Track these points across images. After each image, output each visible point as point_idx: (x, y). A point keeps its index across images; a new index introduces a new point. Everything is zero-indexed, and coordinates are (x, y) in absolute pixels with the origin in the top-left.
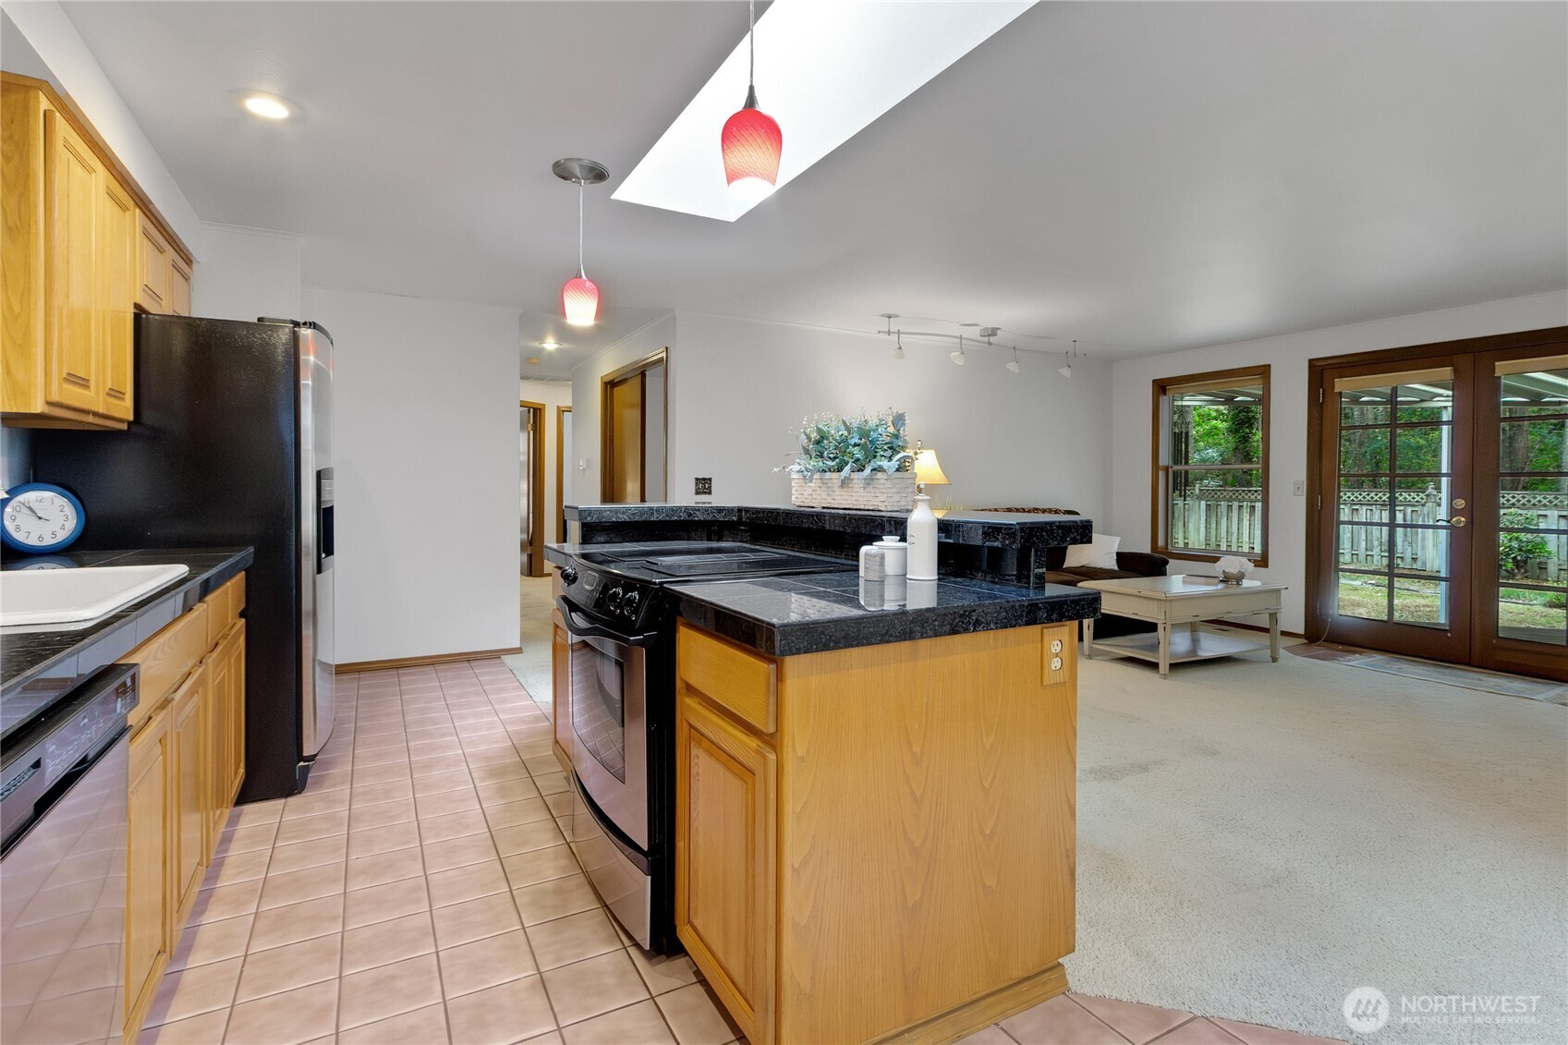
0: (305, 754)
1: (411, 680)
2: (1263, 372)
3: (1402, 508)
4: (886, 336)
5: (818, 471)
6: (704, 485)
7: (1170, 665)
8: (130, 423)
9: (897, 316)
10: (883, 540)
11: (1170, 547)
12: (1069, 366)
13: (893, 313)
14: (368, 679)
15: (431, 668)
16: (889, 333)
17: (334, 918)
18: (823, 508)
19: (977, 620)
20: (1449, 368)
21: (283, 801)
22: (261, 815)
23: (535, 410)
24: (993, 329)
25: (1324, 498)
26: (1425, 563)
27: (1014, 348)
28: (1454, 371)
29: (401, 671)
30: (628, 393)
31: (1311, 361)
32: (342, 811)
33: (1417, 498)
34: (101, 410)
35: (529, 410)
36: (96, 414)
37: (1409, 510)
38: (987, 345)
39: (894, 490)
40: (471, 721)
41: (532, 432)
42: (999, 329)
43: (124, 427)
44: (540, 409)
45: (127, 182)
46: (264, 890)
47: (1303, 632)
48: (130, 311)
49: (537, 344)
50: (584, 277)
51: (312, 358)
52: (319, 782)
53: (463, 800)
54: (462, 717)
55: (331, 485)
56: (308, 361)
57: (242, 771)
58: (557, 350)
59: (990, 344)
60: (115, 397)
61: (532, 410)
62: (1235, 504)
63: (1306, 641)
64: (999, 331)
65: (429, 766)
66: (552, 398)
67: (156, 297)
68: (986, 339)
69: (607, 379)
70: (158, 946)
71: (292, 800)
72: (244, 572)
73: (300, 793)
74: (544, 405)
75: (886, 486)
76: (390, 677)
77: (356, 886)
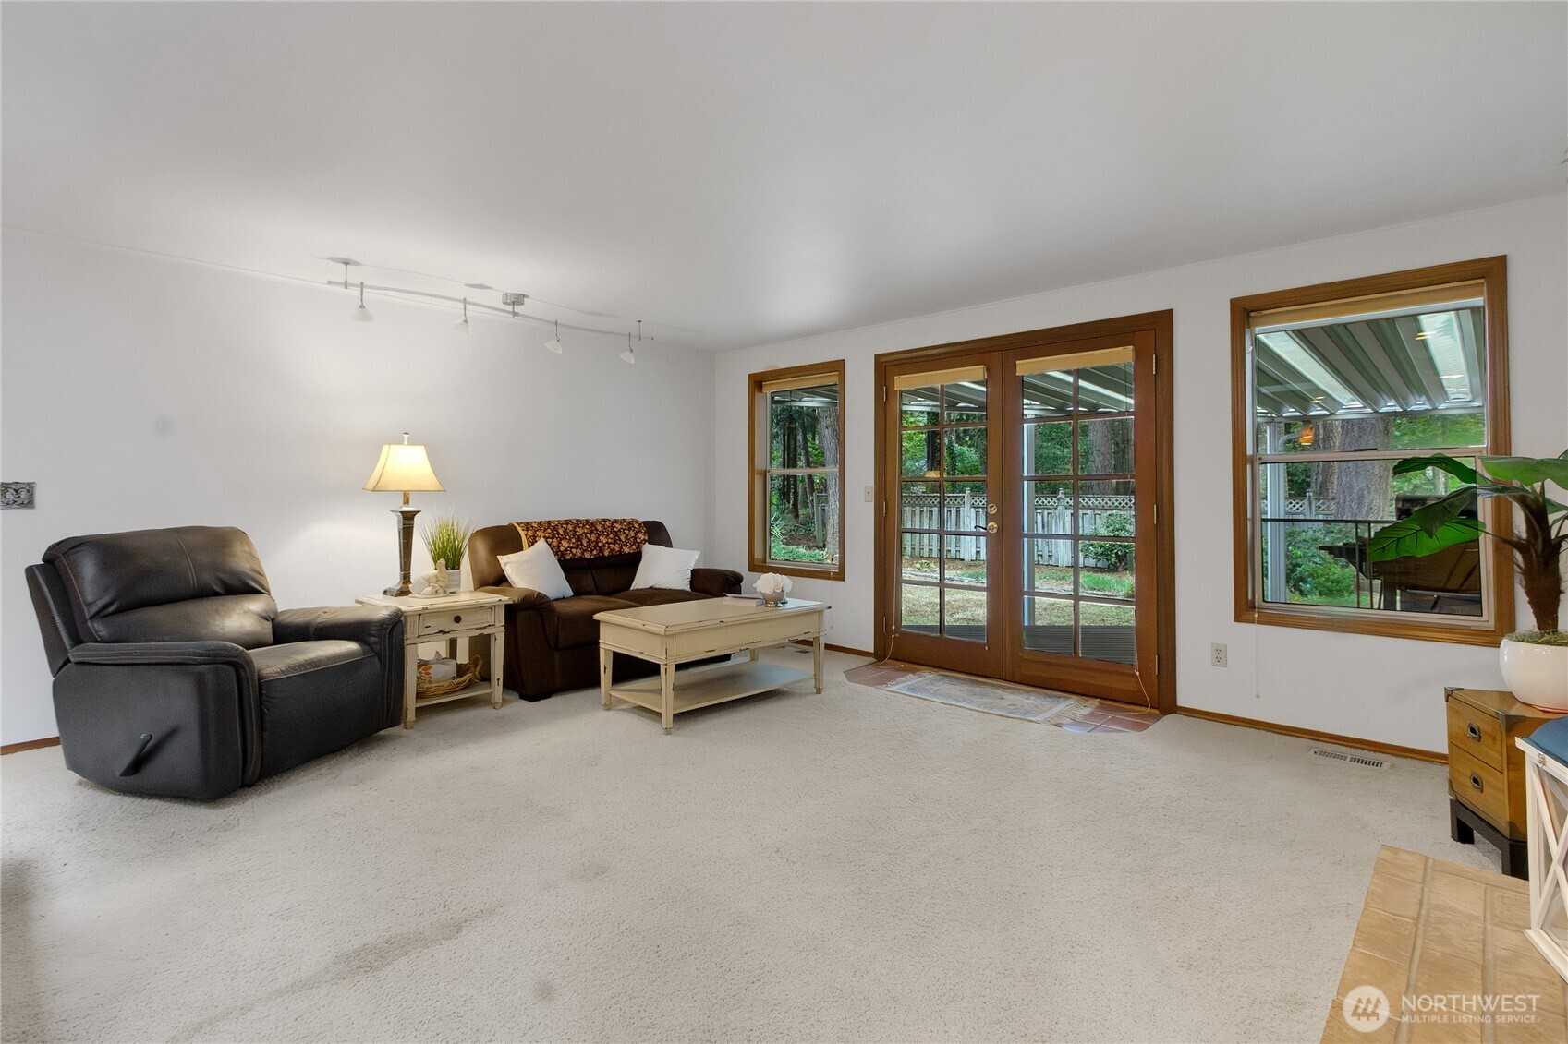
2: (838, 366)
3: (1040, 511)
4: (342, 289)
7: (674, 715)
9: (357, 264)
11: (768, 560)
12: (632, 350)
13: (353, 259)
16: (346, 285)
20: (982, 366)
24: (518, 295)
25: (889, 504)
26: (1057, 560)
27: (556, 323)
28: (987, 370)
31: (877, 357)
33: (1052, 502)
37: (1046, 512)
38: (511, 316)
42: (528, 297)
47: (872, 650)
59: (515, 314)
62: (918, 509)
63: (874, 660)
64: (525, 300)
68: (509, 308)
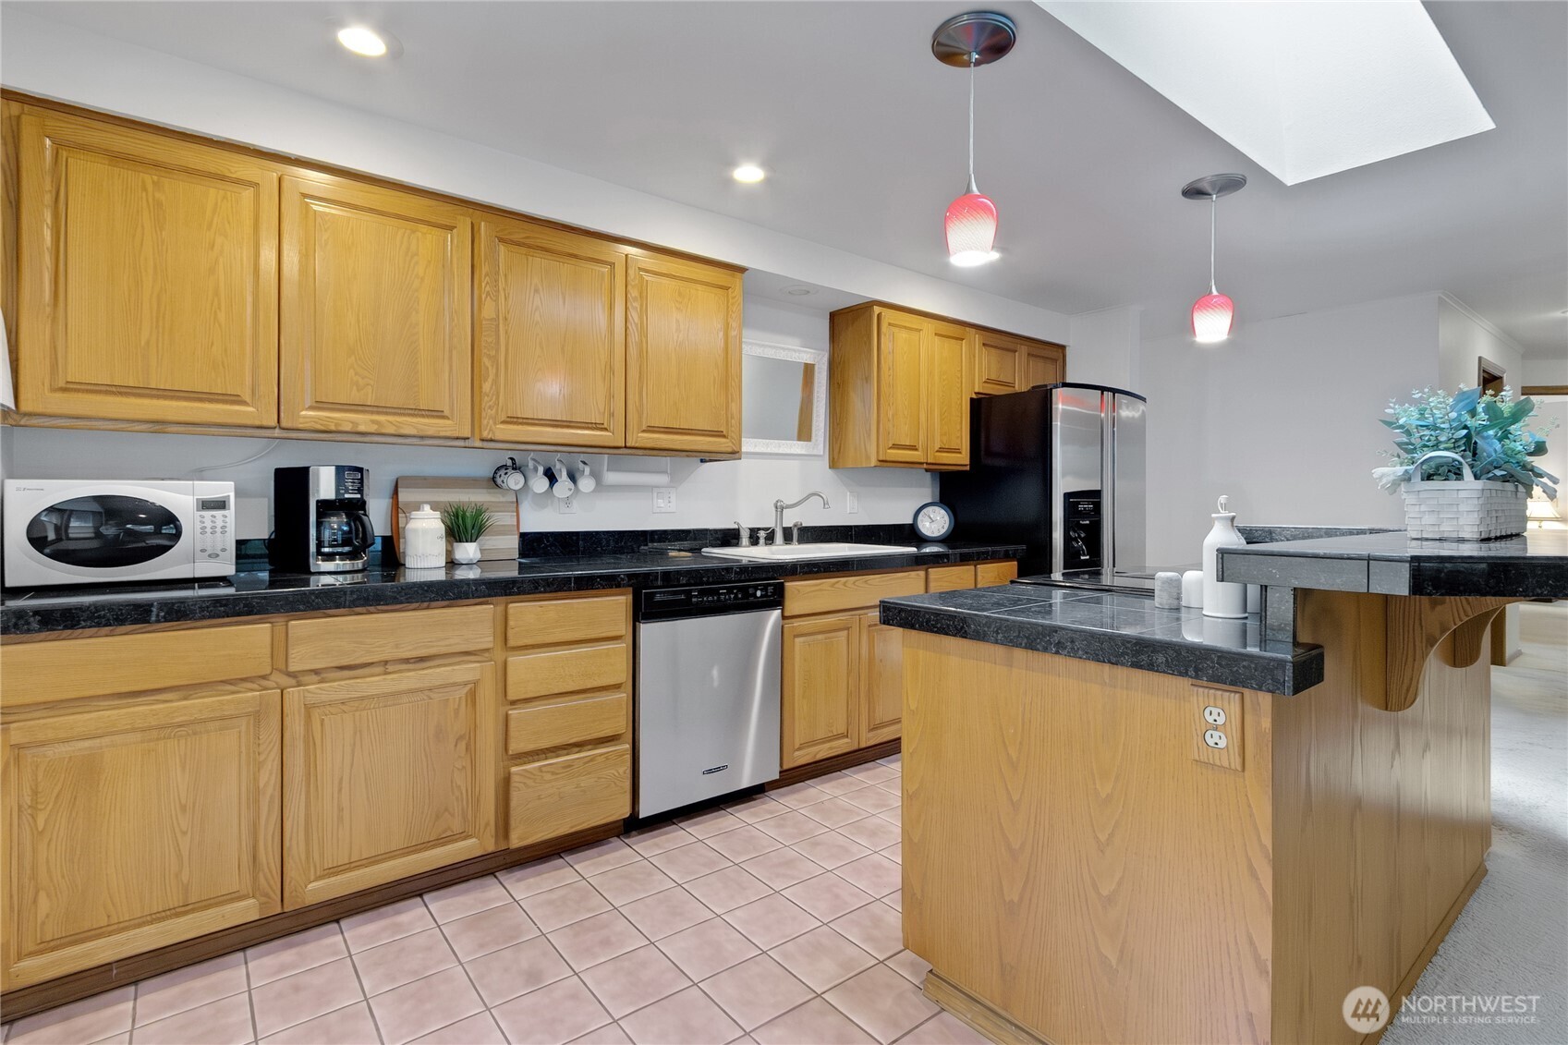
8: (970, 466)
34: (931, 461)
36: (928, 463)
43: (967, 468)
45: (964, 323)
48: (968, 398)
50: (1215, 292)
51: (1061, 406)
55: (1094, 503)
60: (953, 453)
67: (1004, 384)
72: (1015, 562)
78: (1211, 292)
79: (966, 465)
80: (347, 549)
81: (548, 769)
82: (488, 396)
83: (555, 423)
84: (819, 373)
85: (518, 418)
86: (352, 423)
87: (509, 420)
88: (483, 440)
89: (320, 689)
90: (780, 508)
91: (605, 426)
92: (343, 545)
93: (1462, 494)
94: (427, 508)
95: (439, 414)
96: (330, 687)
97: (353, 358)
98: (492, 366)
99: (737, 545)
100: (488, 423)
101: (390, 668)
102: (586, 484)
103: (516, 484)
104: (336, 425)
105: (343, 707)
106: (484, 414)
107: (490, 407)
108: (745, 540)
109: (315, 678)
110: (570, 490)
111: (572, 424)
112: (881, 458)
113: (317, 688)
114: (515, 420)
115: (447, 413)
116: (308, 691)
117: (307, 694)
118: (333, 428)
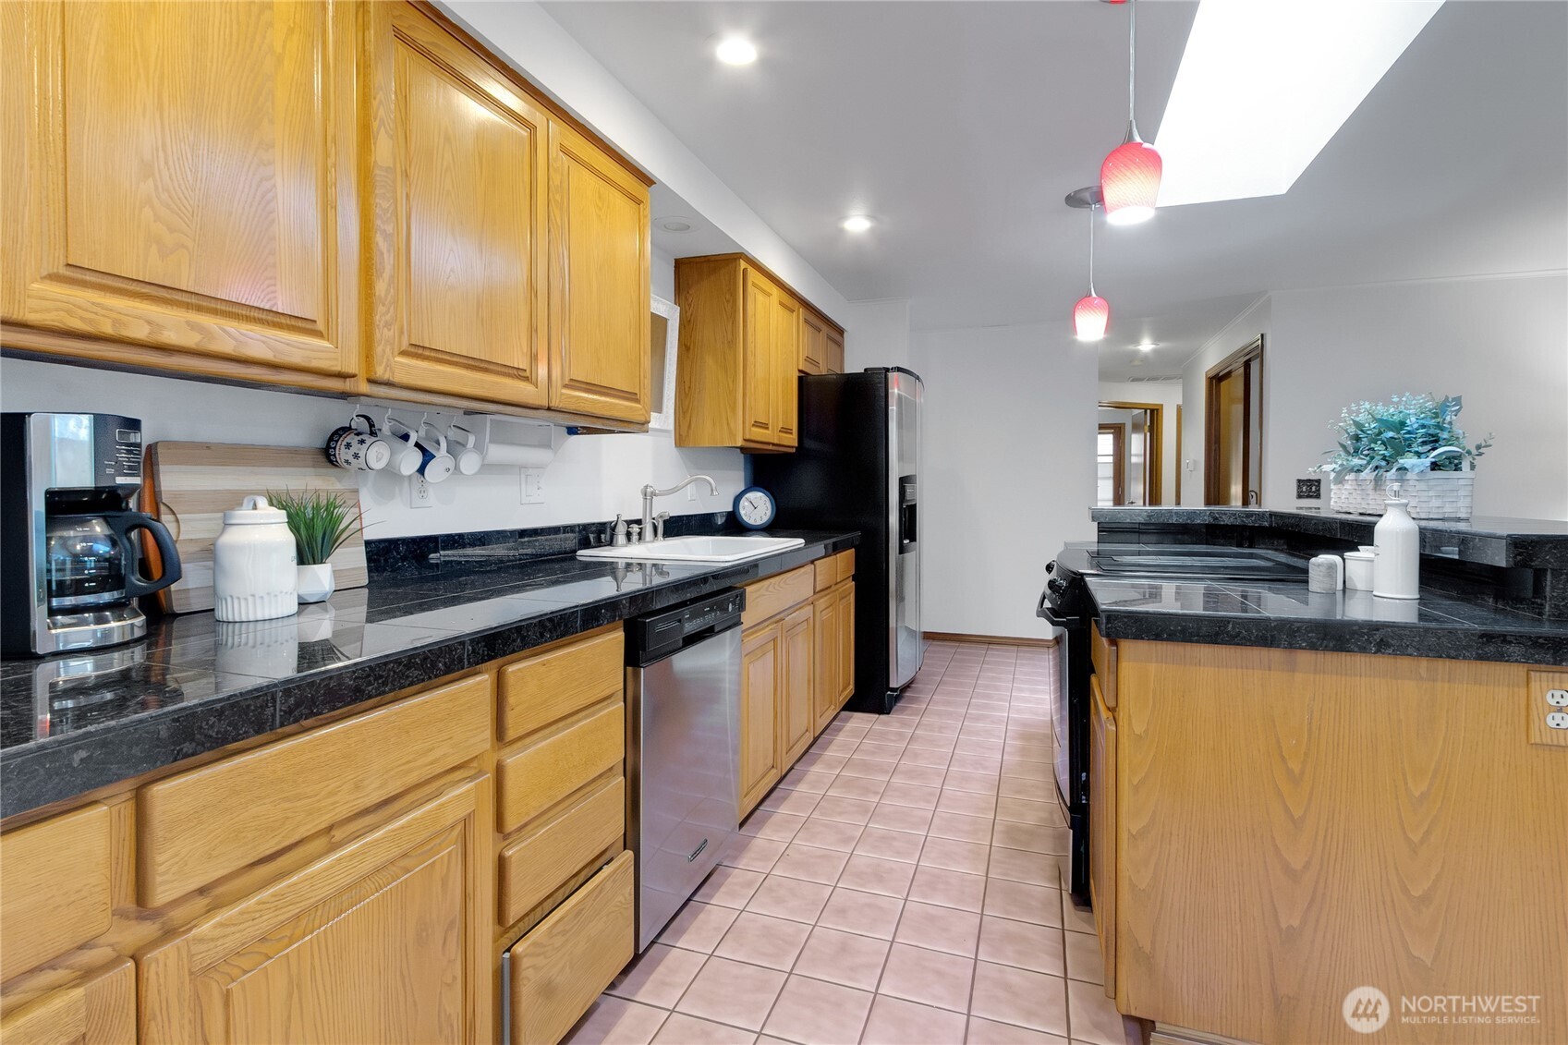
0: (891, 686)
1: (996, 654)
5: (1352, 470)
6: (1310, 488)
8: (796, 448)
10: (1358, 550)
14: (965, 648)
15: (1016, 648)
17: (876, 793)
18: (1361, 514)
19: (1382, 640)
21: (877, 716)
22: (860, 721)
23: (1152, 411)
29: (991, 646)
30: (1234, 387)
32: (909, 732)
34: (776, 442)
35: (1146, 412)
36: (774, 444)
39: (1431, 493)
40: (1026, 695)
41: (1148, 434)
43: (794, 450)
44: (1157, 410)
45: (794, 294)
46: (847, 764)
48: (796, 375)
49: (1131, 347)
50: (1094, 295)
51: (896, 391)
52: (903, 710)
53: (991, 749)
54: (1020, 690)
55: (914, 488)
56: (893, 393)
57: (852, 686)
58: (1155, 351)
60: (786, 433)
61: (1148, 411)
65: (978, 719)
66: (1168, 398)
67: (815, 363)
69: (1211, 375)
70: (770, 762)
71: (882, 717)
72: (853, 550)
73: (888, 713)
74: (1162, 405)
75: (1417, 488)
76: (981, 649)
77: (897, 780)
78: (1090, 295)
79: (792, 447)
80: (106, 597)
81: (560, 927)
82: (383, 305)
83: (471, 362)
84: (672, 330)
85: (424, 347)
86: (149, 323)
87: (413, 350)
88: (371, 381)
89: (221, 925)
90: (648, 495)
91: (528, 374)
92: (101, 588)
93: (1461, 482)
94: (262, 502)
95: (309, 326)
96: (242, 913)
97: (150, 181)
98: (389, 251)
99: (611, 543)
100: (384, 351)
101: (338, 834)
102: (469, 462)
103: (379, 460)
104: (115, 322)
105: (264, 948)
106: (377, 335)
107: (388, 325)
108: (621, 538)
109: (202, 902)
110: (448, 470)
111: (492, 367)
112: (747, 437)
113: (215, 927)
114: (420, 351)
115: (320, 326)
116: (201, 940)
117: (194, 949)
118: (108, 329)
